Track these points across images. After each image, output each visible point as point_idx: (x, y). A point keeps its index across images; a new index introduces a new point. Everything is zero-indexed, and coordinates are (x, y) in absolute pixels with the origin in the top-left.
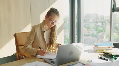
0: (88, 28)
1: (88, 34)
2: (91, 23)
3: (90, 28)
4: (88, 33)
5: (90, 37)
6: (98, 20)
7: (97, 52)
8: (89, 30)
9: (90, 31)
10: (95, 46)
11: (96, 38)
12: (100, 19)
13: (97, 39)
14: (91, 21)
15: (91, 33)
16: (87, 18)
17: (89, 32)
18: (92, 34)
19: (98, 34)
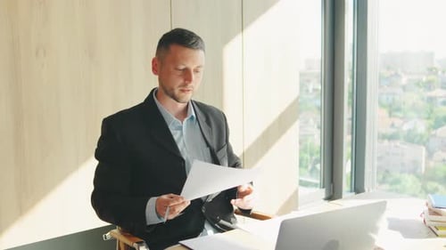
0: (393, 109)
1: (390, 131)
2: (404, 88)
3: (398, 110)
4: (393, 125)
5: (398, 143)
6: (432, 77)
7: (437, 236)
8: (395, 116)
9: (401, 118)
10: (430, 209)
11: (424, 149)
12: (440, 73)
13: (427, 149)
14: (404, 80)
15: (406, 128)
16: (388, 68)
17: (398, 122)
18: (409, 131)
19: (433, 132)
